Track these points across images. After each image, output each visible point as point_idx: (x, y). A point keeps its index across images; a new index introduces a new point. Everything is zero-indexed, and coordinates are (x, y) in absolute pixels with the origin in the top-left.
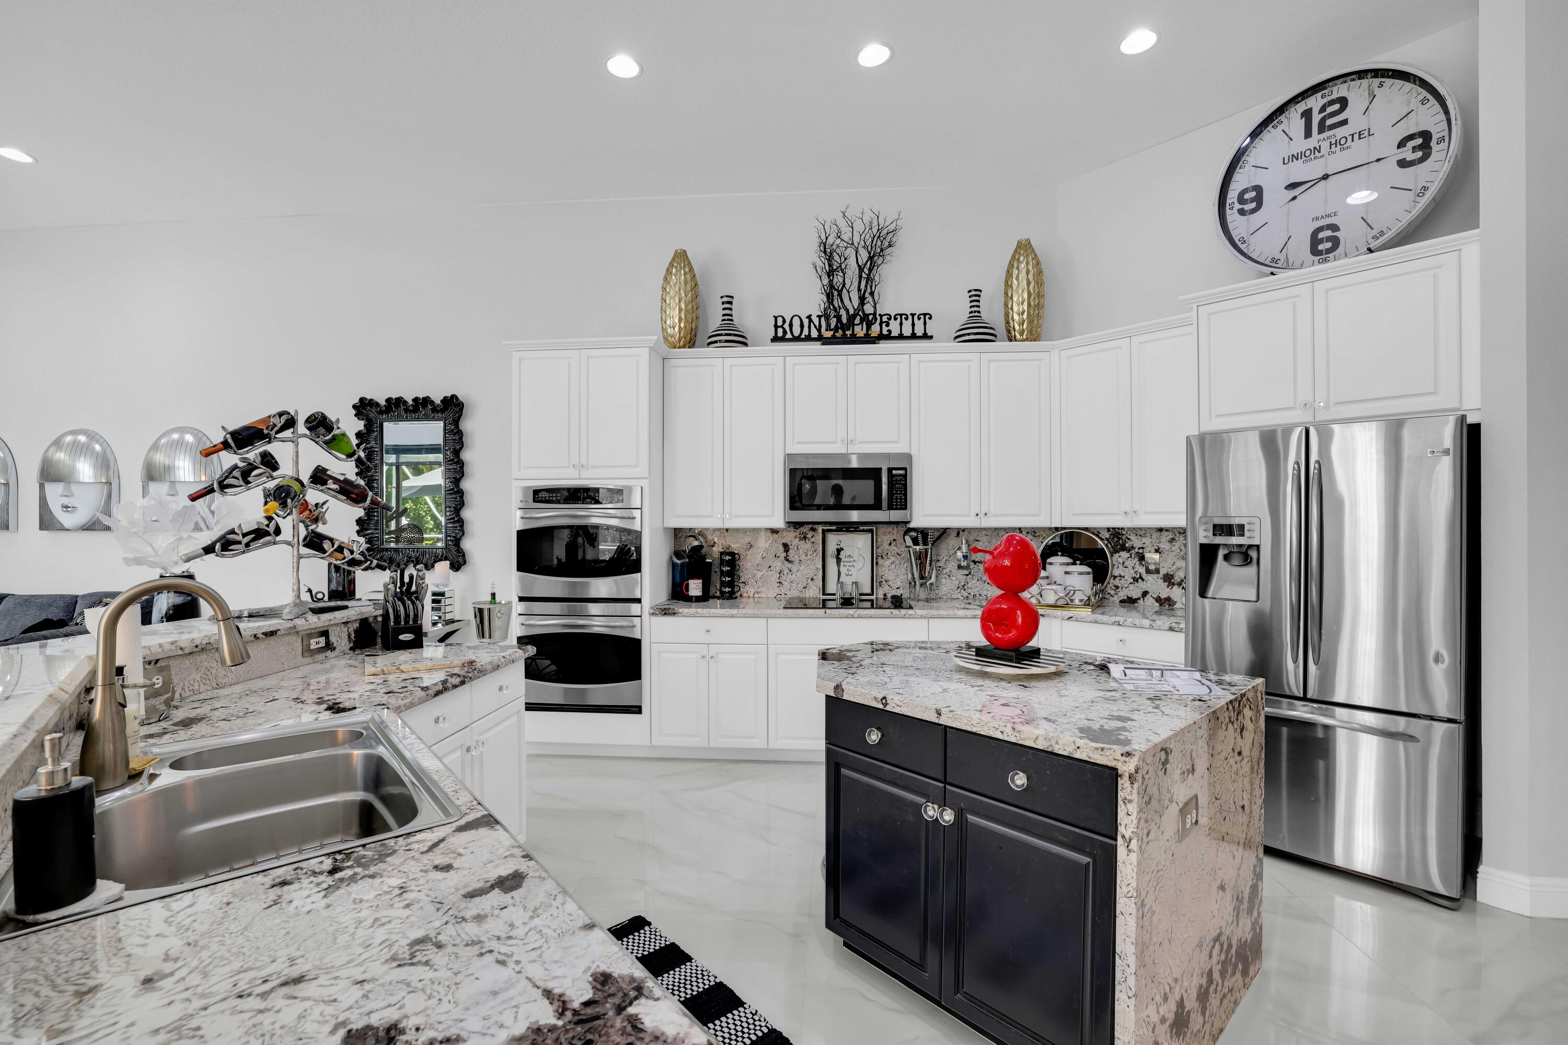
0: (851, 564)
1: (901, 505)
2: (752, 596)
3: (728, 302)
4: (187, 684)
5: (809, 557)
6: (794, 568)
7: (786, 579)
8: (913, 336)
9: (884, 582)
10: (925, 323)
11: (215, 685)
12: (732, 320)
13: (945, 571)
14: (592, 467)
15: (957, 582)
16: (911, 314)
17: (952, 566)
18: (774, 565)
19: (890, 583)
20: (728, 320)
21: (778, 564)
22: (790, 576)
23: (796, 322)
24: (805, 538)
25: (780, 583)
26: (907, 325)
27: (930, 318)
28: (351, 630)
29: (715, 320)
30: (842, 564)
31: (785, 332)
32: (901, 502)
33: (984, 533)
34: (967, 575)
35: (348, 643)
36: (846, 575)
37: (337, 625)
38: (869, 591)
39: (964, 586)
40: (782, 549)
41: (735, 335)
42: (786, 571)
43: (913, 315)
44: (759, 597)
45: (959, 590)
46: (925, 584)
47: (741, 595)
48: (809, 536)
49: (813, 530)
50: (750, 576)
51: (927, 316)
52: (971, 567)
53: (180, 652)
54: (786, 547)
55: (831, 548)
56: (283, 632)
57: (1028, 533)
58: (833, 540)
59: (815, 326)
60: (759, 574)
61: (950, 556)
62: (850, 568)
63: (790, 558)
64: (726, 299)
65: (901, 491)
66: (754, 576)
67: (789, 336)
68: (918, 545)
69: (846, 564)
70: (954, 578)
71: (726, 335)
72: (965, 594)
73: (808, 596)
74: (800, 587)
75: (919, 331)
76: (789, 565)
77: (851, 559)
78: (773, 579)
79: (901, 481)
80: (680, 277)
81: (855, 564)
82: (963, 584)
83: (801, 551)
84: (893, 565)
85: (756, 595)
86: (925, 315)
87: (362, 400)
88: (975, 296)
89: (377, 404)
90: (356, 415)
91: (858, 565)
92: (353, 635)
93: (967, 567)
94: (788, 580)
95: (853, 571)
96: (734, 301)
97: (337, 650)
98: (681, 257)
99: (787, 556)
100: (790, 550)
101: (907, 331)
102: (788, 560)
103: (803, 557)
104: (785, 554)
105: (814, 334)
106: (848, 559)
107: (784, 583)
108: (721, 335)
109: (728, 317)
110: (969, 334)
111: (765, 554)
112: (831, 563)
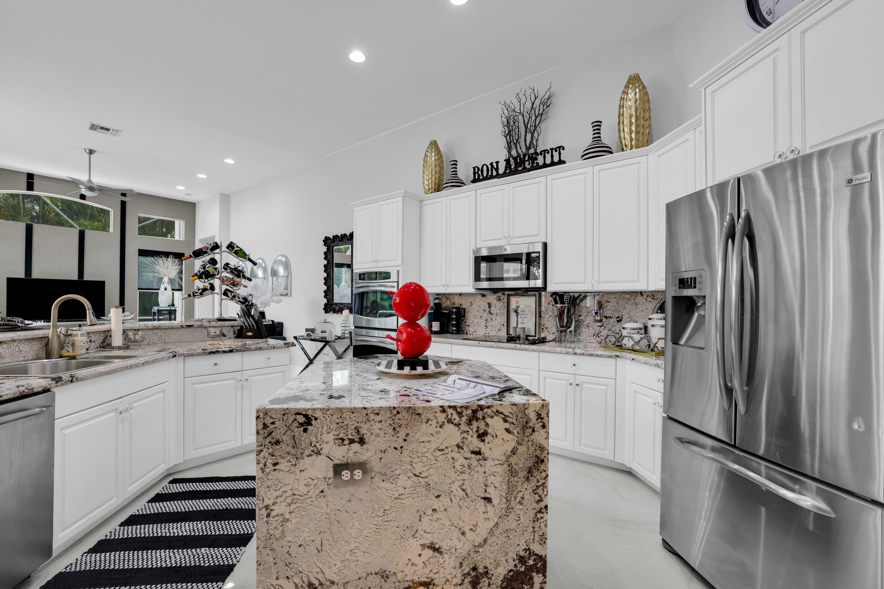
0: (524, 316)
1: (536, 277)
2: (472, 333)
3: (455, 163)
4: (151, 340)
5: (501, 311)
6: (494, 318)
7: (490, 324)
8: (553, 164)
9: (545, 329)
10: (560, 154)
11: (164, 342)
12: (456, 174)
13: (585, 323)
15: (593, 331)
16: (550, 149)
17: (589, 320)
18: (483, 315)
19: (548, 330)
20: (454, 174)
21: (485, 315)
22: (491, 323)
23: (485, 168)
24: (500, 300)
25: (486, 326)
26: (548, 156)
27: (563, 149)
28: (235, 329)
29: (447, 176)
30: (519, 316)
31: (479, 176)
33: (613, 296)
34: (601, 327)
35: (233, 335)
36: (522, 323)
37: (227, 326)
39: (598, 334)
40: (487, 306)
41: (456, 182)
42: (489, 320)
43: (552, 149)
44: (475, 334)
45: (595, 337)
46: (566, 331)
47: (467, 333)
48: (502, 298)
49: (504, 294)
50: (471, 322)
51: (560, 148)
52: (603, 321)
53: (147, 328)
54: (490, 305)
55: (513, 306)
56: (196, 326)
57: (648, 296)
58: (514, 301)
59: (494, 168)
60: (476, 321)
61: (588, 313)
62: (524, 319)
63: (492, 312)
64: (452, 163)
66: (473, 321)
67: (481, 177)
69: (521, 316)
70: (591, 328)
71: (451, 182)
72: (599, 340)
73: (501, 335)
74: (497, 329)
75: (556, 159)
76: (491, 316)
77: (525, 313)
78: (483, 324)
79: (537, 260)
80: (433, 157)
81: (526, 316)
82: (597, 332)
83: (497, 307)
84: (551, 318)
85: (474, 333)
88: (597, 126)
89: (331, 239)
91: (529, 317)
92: (236, 332)
93: (601, 321)
94: (490, 325)
95: (526, 321)
96: (458, 163)
97: (227, 337)
98: (434, 144)
99: (490, 310)
100: (492, 307)
101: (548, 161)
102: (490, 313)
103: (498, 311)
104: (489, 309)
105: (494, 173)
106: (522, 313)
107: (488, 326)
108: (448, 183)
111: (479, 309)
112: (513, 316)
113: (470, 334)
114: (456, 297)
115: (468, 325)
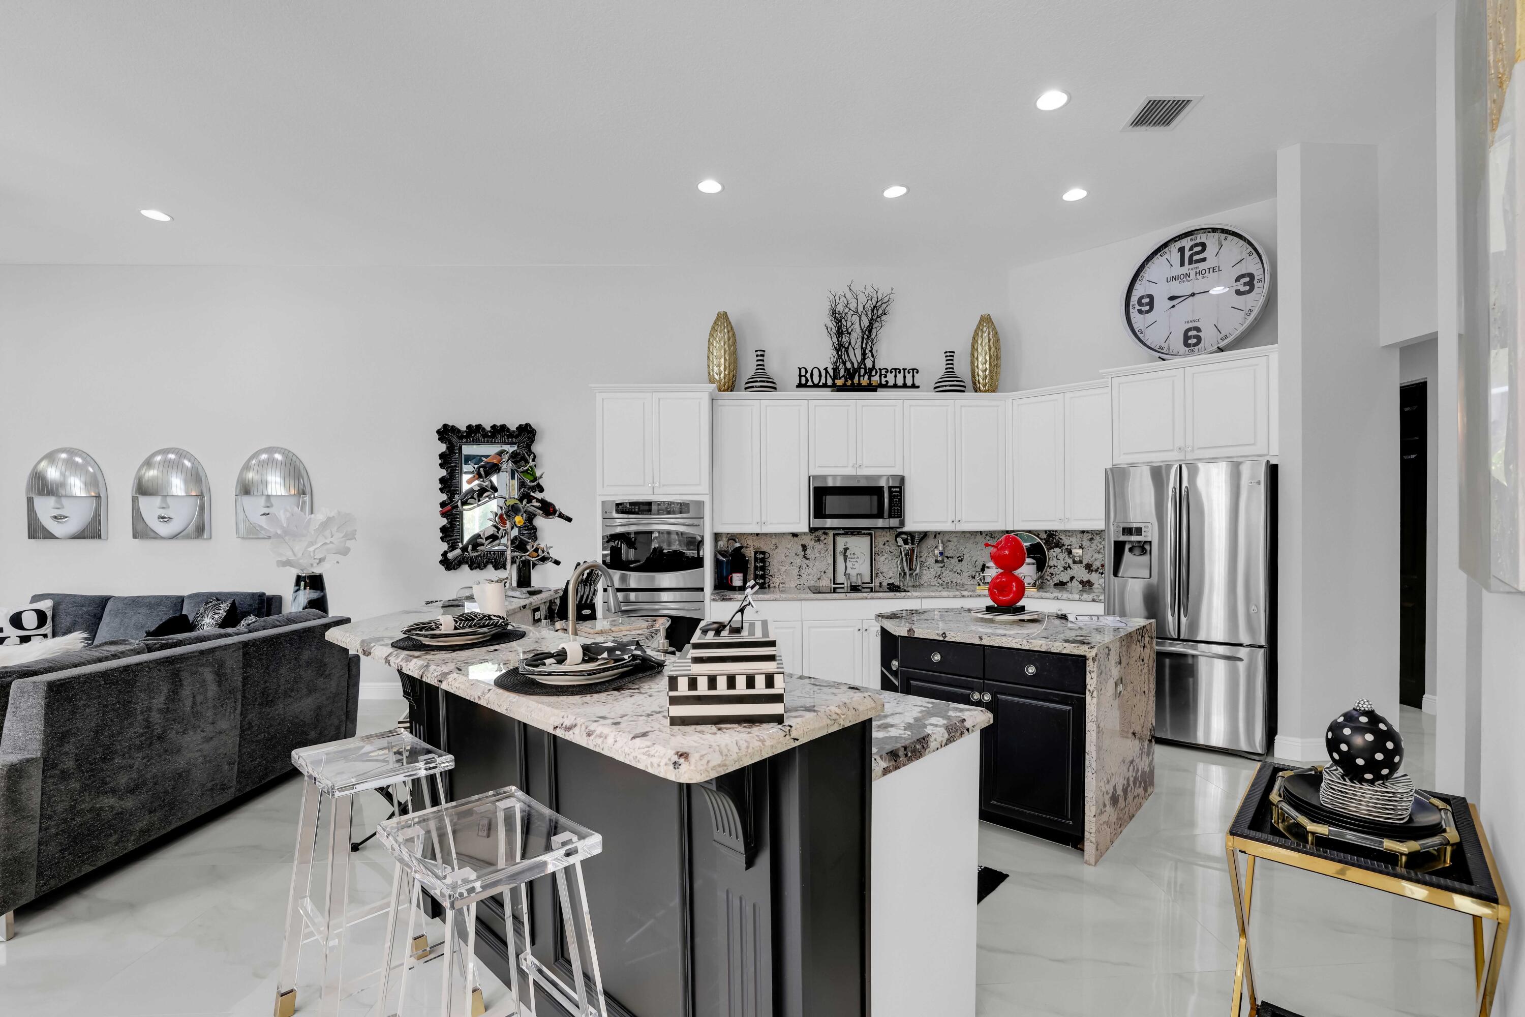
0: (855, 560)
1: (898, 514)
2: (777, 586)
3: (761, 355)
5: (822, 555)
6: (811, 564)
7: (805, 572)
8: (905, 386)
9: (880, 574)
10: (913, 376)
12: (764, 369)
13: (925, 565)
14: (663, 485)
15: (934, 573)
16: (903, 369)
17: (930, 561)
18: (794, 561)
19: (884, 574)
20: (761, 369)
21: (798, 561)
22: (807, 570)
23: (816, 373)
24: (819, 540)
25: (800, 575)
26: (900, 377)
27: (917, 372)
29: (749, 368)
30: (848, 560)
31: (807, 380)
32: (898, 512)
33: (954, 535)
34: (942, 567)
36: (851, 568)
37: (543, 603)
38: (869, 581)
39: (939, 576)
40: (801, 549)
41: (768, 382)
42: (804, 566)
43: (904, 370)
44: (783, 587)
45: (936, 579)
46: (912, 574)
47: (769, 586)
48: (822, 538)
49: (825, 534)
50: (776, 571)
51: (915, 371)
52: (945, 561)
54: (804, 548)
55: (840, 548)
57: (986, 535)
58: (841, 542)
59: (830, 376)
60: (783, 569)
61: (929, 553)
62: (854, 563)
63: (807, 556)
64: (759, 353)
65: (898, 504)
66: (779, 570)
67: (810, 383)
68: (908, 544)
69: (851, 560)
70: (932, 570)
71: (761, 381)
72: (941, 582)
73: (821, 585)
74: (815, 579)
75: (909, 382)
76: (807, 562)
77: (855, 556)
78: (794, 573)
79: (898, 496)
80: (722, 337)
81: (858, 560)
82: (939, 574)
83: (816, 550)
84: (887, 561)
85: (781, 585)
86: (913, 370)
87: (445, 426)
88: (950, 356)
89: (459, 431)
90: (439, 439)
91: (860, 561)
93: (942, 562)
94: (806, 573)
95: (857, 565)
96: (766, 354)
98: (723, 318)
99: (805, 554)
100: (808, 550)
101: (900, 382)
102: (805, 558)
103: (817, 555)
104: (803, 553)
105: (830, 382)
106: (853, 556)
107: (803, 575)
108: (757, 382)
109: (761, 367)
110: (945, 386)
111: (787, 553)
112: (840, 560)
113: (775, 587)
114: (750, 537)
115: (771, 576)
